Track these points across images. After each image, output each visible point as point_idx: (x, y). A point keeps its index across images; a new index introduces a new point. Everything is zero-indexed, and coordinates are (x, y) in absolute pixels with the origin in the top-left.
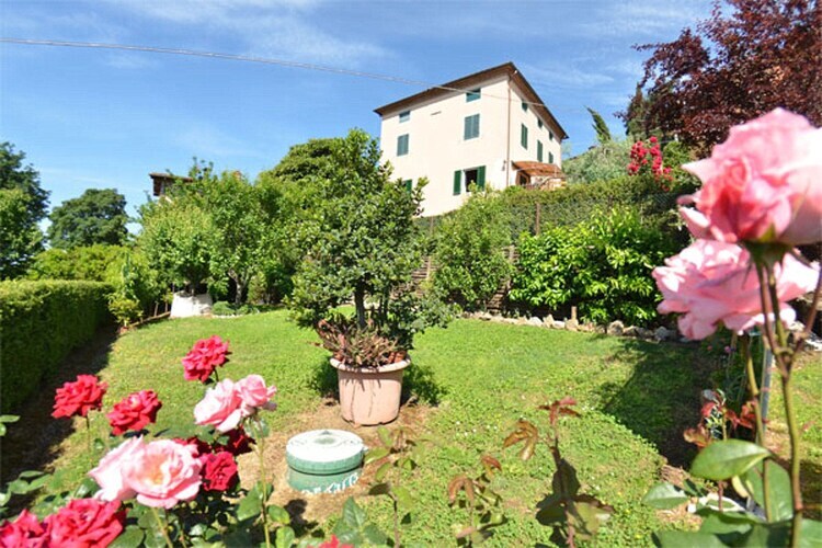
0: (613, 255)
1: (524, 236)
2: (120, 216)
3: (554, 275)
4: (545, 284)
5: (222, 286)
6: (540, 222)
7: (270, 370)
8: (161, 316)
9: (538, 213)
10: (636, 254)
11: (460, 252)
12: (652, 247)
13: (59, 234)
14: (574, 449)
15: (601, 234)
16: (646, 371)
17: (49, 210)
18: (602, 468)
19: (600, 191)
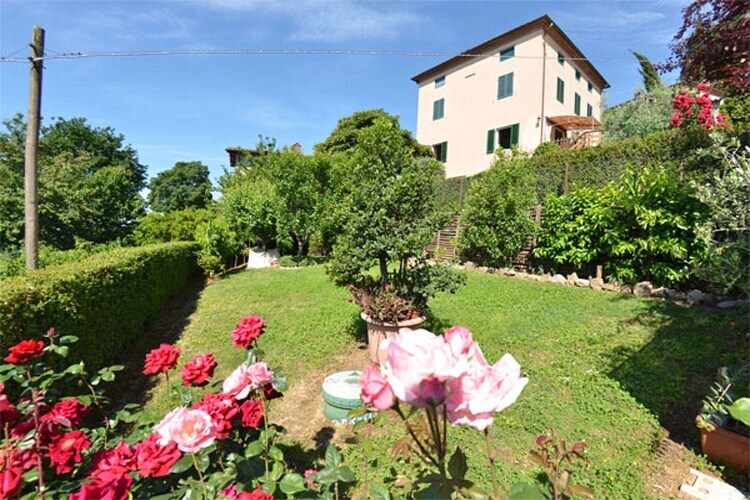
0: (642, 216)
1: (550, 196)
2: (204, 184)
3: (580, 235)
4: (570, 243)
5: (288, 242)
6: (569, 180)
7: (319, 316)
8: (240, 266)
9: (567, 173)
10: (670, 214)
11: (486, 213)
12: (688, 207)
13: (157, 200)
14: (571, 410)
15: (631, 193)
16: (667, 336)
17: (148, 181)
18: (597, 432)
19: (634, 147)
